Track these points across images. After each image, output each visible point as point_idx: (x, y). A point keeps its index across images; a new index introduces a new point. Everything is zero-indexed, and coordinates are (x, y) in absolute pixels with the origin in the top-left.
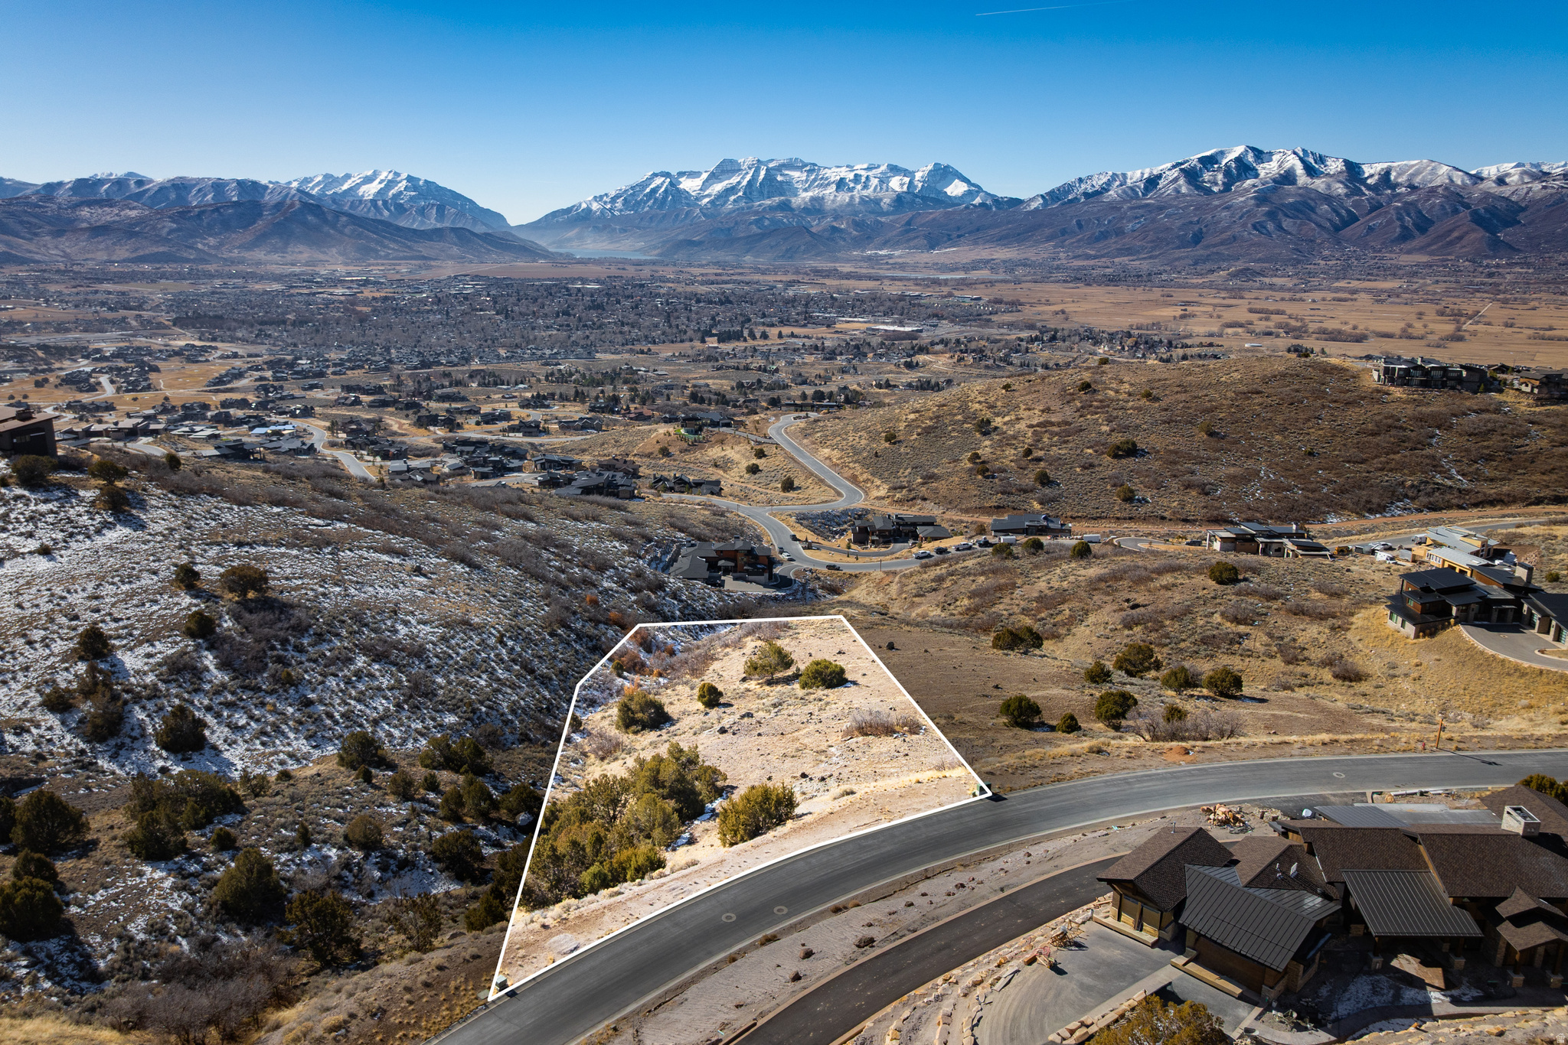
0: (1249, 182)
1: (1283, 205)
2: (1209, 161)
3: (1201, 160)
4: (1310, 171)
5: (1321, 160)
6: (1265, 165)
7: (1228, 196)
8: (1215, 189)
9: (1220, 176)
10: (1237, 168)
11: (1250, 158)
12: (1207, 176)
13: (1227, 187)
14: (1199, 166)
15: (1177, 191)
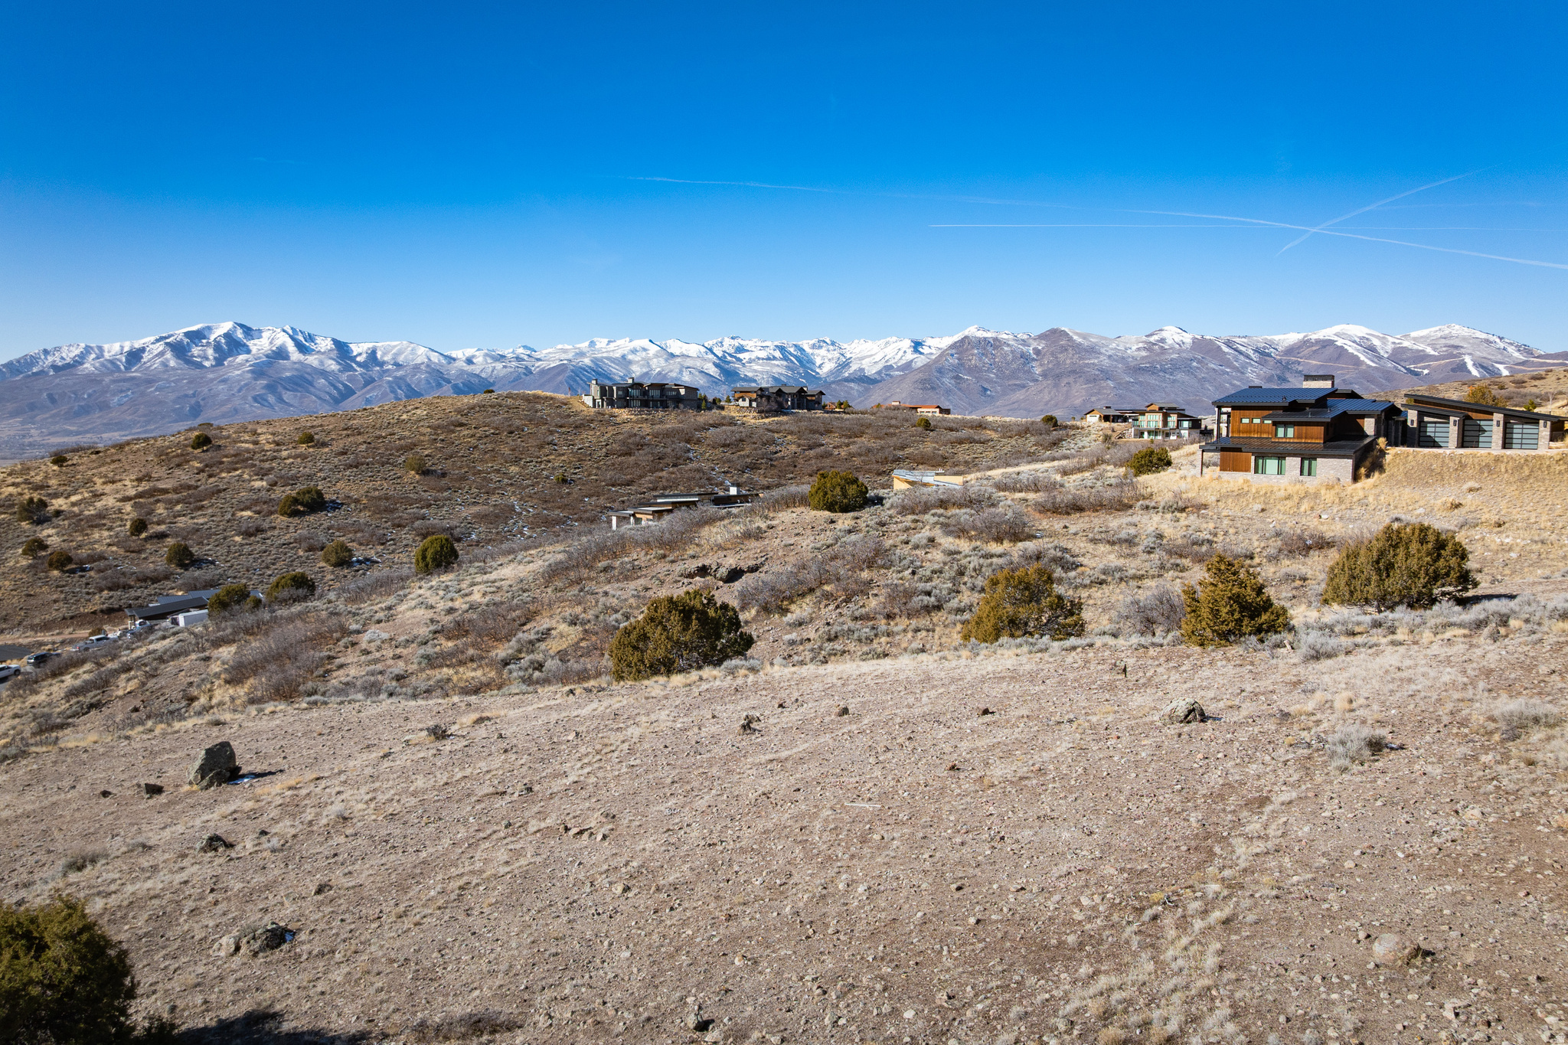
0: (241, 358)
1: (281, 379)
2: (196, 336)
3: (187, 334)
4: (302, 348)
5: (311, 338)
6: (256, 341)
7: (222, 371)
8: (207, 364)
9: (210, 352)
10: (227, 343)
11: (240, 334)
12: (196, 351)
13: (219, 362)
14: (186, 340)
15: (165, 364)
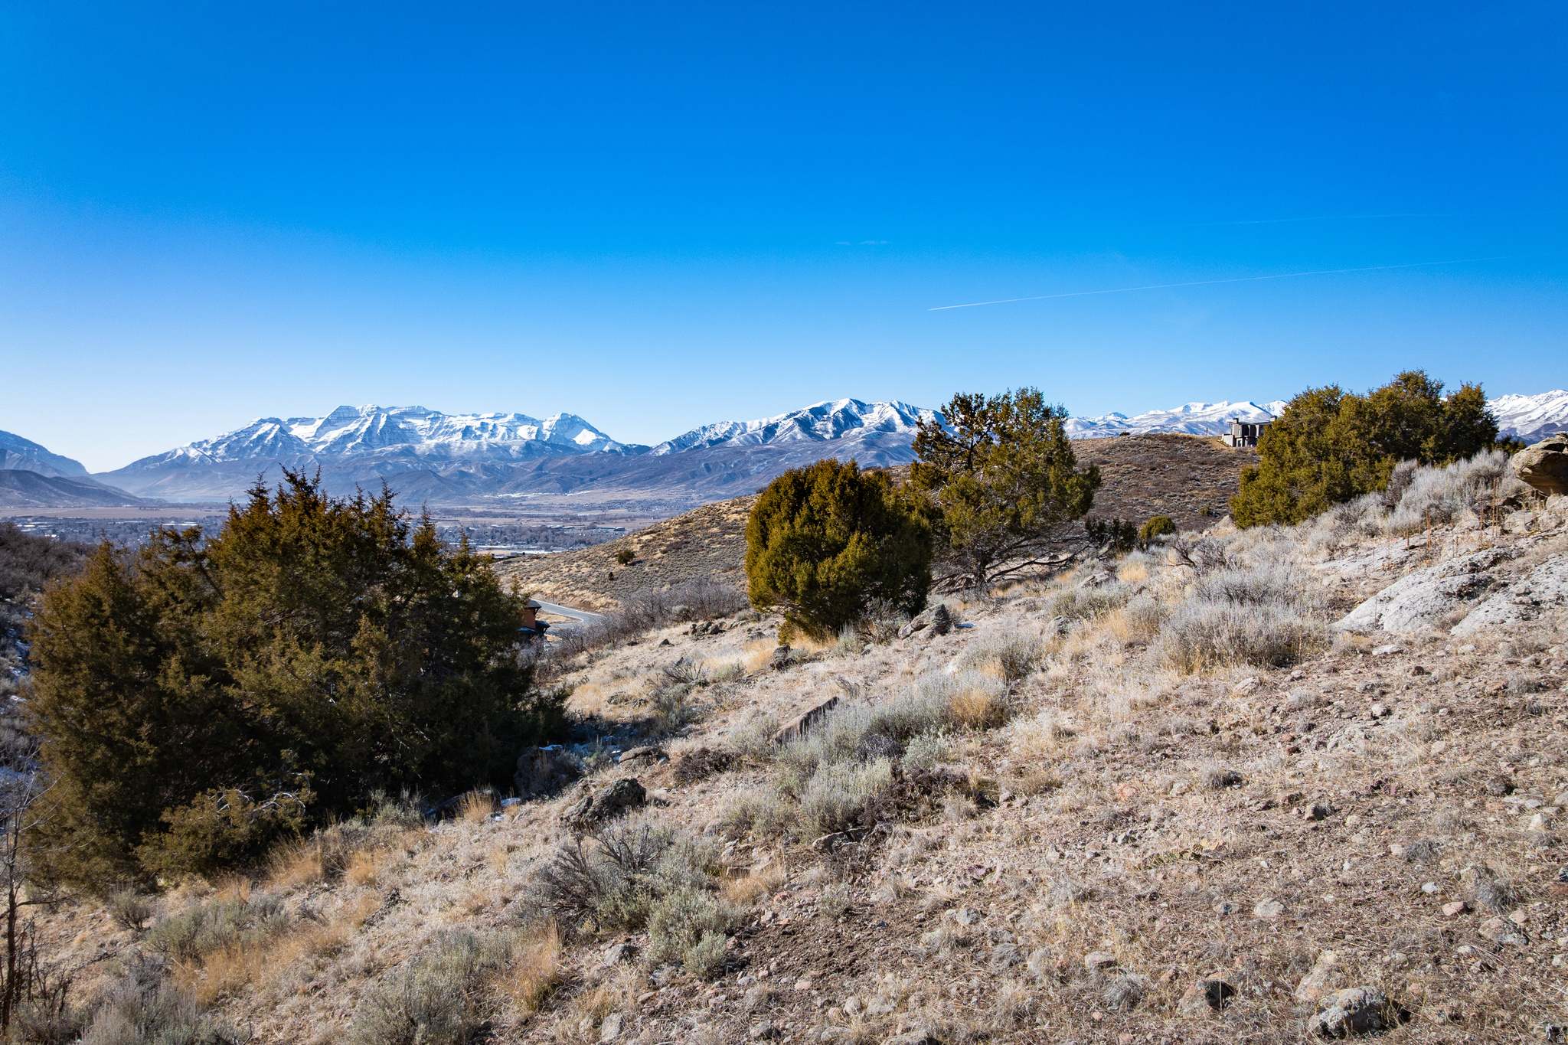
0: (856, 430)
1: (888, 449)
2: (819, 412)
3: (812, 411)
4: (906, 420)
5: (915, 411)
6: (868, 415)
7: (839, 442)
8: (827, 436)
9: (830, 426)
10: (844, 418)
11: (854, 409)
12: (818, 425)
13: (837, 434)
14: (811, 416)
15: (793, 438)
